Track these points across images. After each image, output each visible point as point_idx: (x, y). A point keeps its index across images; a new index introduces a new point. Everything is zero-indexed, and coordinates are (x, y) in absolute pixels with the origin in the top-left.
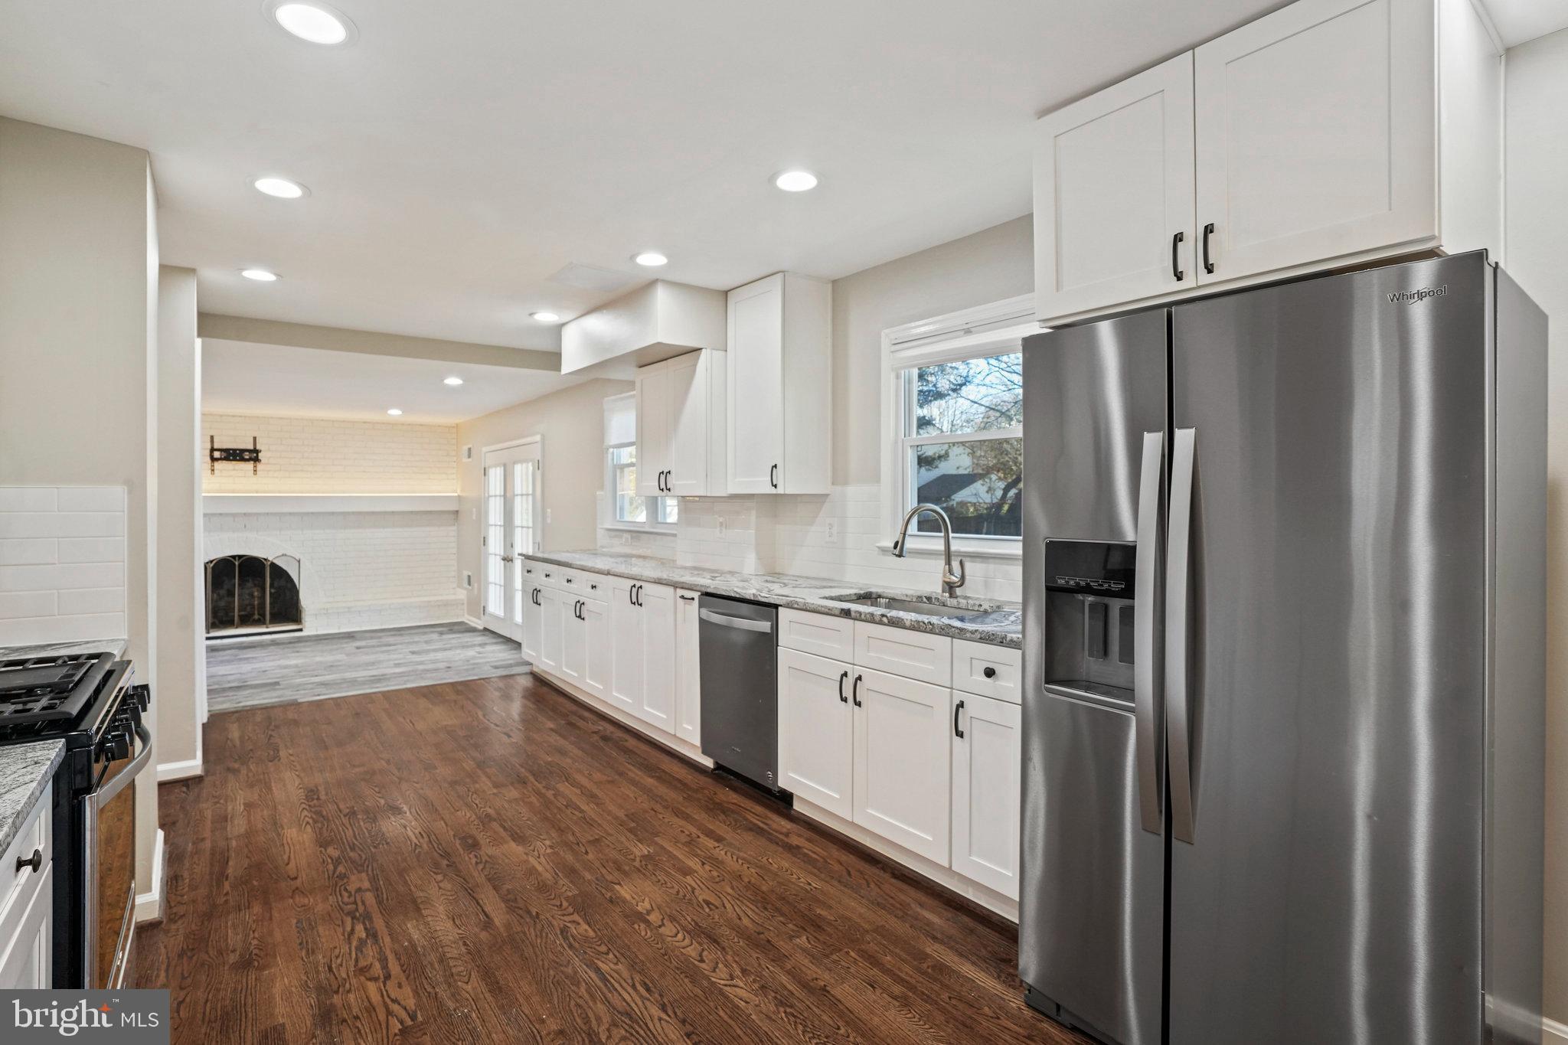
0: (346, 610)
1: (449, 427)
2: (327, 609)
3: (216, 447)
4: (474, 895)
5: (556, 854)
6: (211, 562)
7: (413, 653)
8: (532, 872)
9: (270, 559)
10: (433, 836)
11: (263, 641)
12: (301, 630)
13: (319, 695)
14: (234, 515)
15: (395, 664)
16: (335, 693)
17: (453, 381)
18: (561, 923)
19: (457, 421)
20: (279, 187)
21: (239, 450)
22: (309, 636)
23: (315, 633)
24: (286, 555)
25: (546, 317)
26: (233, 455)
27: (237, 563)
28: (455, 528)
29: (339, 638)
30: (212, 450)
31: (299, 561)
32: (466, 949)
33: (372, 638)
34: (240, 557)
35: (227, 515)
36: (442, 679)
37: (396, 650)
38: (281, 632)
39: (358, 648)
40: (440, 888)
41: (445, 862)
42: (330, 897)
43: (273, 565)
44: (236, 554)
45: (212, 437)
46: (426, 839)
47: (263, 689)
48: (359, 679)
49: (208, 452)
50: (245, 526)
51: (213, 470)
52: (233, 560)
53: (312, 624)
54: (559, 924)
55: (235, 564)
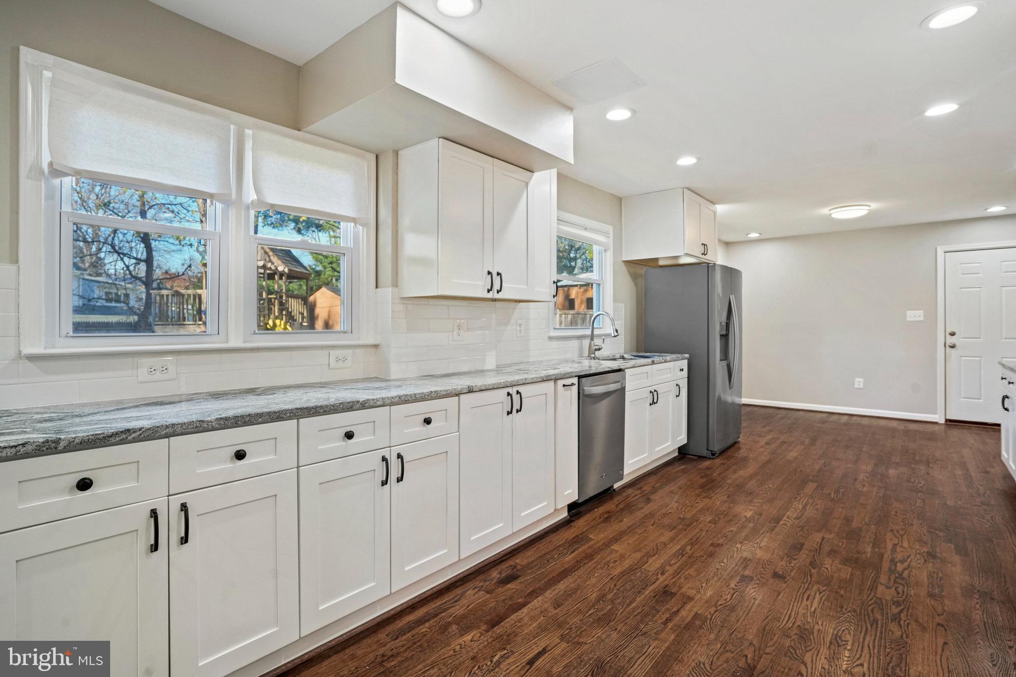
5: (745, 539)
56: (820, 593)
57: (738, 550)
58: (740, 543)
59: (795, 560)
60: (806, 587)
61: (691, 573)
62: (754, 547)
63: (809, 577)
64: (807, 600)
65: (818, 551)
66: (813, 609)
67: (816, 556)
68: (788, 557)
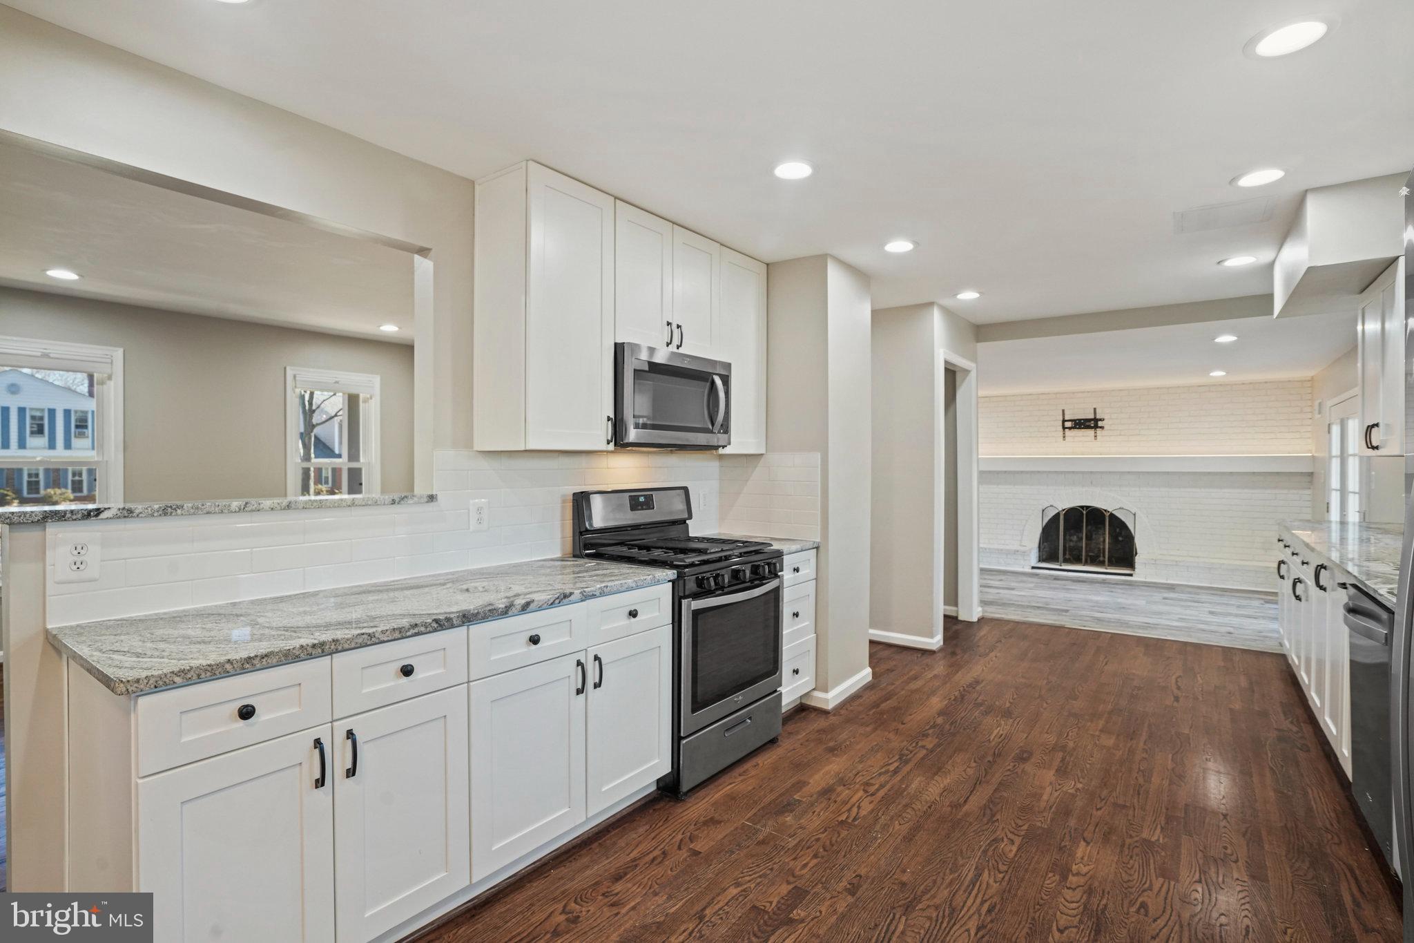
0: (1174, 563)
1: (1302, 381)
2: (1155, 561)
3: (1066, 419)
4: (977, 786)
5: (1074, 796)
6: (1064, 510)
7: (1211, 613)
8: (1037, 796)
9: (1110, 510)
10: (1007, 741)
11: (1096, 579)
12: (1131, 575)
13: (1085, 626)
14: (1083, 473)
15: (1180, 618)
16: (1100, 628)
17: (1226, 339)
18: (1003, 835)
19: (1312, 374)
20: (899, 246)
21: (1083, 419)
22: (1136, 582)
23: (1143, 580)
24: (1122, 508)
25: (1240, 261)
26: (1080, 424)
27: (1084, 512)
28: (1308, 492)
29: (1157, 587)
30: (1064, 421)
31: (1135, 515)
32: (927, 810)
33: (1190, 593)
34: (1087, 507)
35: (1078, 473)
36: (1209, 641)
37: (1197, 607)
38: (1115, 575)
39: (1165, 598)
40: (965, 771)
41: (990, 759)
42: (906, 742)
43: (1112, 516)
44: (1084, 505)
45: (1063, 411)
46: (1000, 740)
47: (1051, 613)
48: (1131, 623)
49: (1061, 423)
50: (1092, 483)
51: (1064, 437)
52: (1081, 509)
53: (1142, 572)
54: (999, 835)
55: (1083, 514)
56: (989, 740)
57: (1079, 780)
58: (1078, 789)
59: (1009, 770)
60: (1001, 744)
61: (1117, 752)
62: (1059, 785)
63: (996, 753)
64: (1002, 735)
65: (978, 783)
66: (999, 729)
67: (984, 774)
68: (1017, 773)
